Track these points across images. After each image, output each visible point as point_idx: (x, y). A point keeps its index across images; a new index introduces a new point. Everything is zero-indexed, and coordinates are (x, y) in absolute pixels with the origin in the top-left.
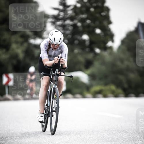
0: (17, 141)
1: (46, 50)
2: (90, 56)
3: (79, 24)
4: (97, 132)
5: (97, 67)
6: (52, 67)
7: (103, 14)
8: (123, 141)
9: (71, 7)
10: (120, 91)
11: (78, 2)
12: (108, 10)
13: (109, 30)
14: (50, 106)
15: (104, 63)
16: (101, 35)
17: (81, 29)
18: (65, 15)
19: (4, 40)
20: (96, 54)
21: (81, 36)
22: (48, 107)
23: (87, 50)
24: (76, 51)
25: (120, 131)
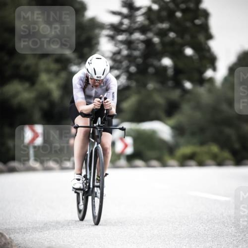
0: (49, 240)
1: (82, 88)
3: (156, 40)
4: (187, 225)
5: (186, 114)
6: (92, 115)
7: (198, 22)
8: (232, 240)
9: (143, 11)
10: (226, 154)
11: (154, 1)
12: (206, 14)
13: (209, 50)
15: (198, 106)
16: (194, 58)
17: (159, 48)
18: (131, 23)
20: (185, 91)
21: (160, 60)
22: (88, 179)
23: (170, 83)
24: (151, 86)
25: (228, 224)
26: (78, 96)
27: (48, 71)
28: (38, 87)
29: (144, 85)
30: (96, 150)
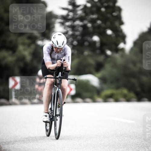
0: (24, 147)
1: (49, 53)
2: (101, 58)
3: (89, 25)
4: (108, 138)
5: (107, 70)
6: (55, 71)
7: (115, 14)
8: (135, 147)
9: (81, 7)
10: (132, 95)
11: (88, 2)
12: (119, 10)
13: (121, 31)
14: (54, 110)
15: (115, 65)
16: (112, 36)
17: (91, 30)
18: (74, 15)
19: (11, 42)
20: (107, 56)
21: (92, 37)
22: (52, 110)
23: (98, 51)
24: (86, 53)
25: (133, 137)
26: (47, 58)
27: (24, 44)
28: (17, 53)
29: (82, 53)
30: (58, 92)
